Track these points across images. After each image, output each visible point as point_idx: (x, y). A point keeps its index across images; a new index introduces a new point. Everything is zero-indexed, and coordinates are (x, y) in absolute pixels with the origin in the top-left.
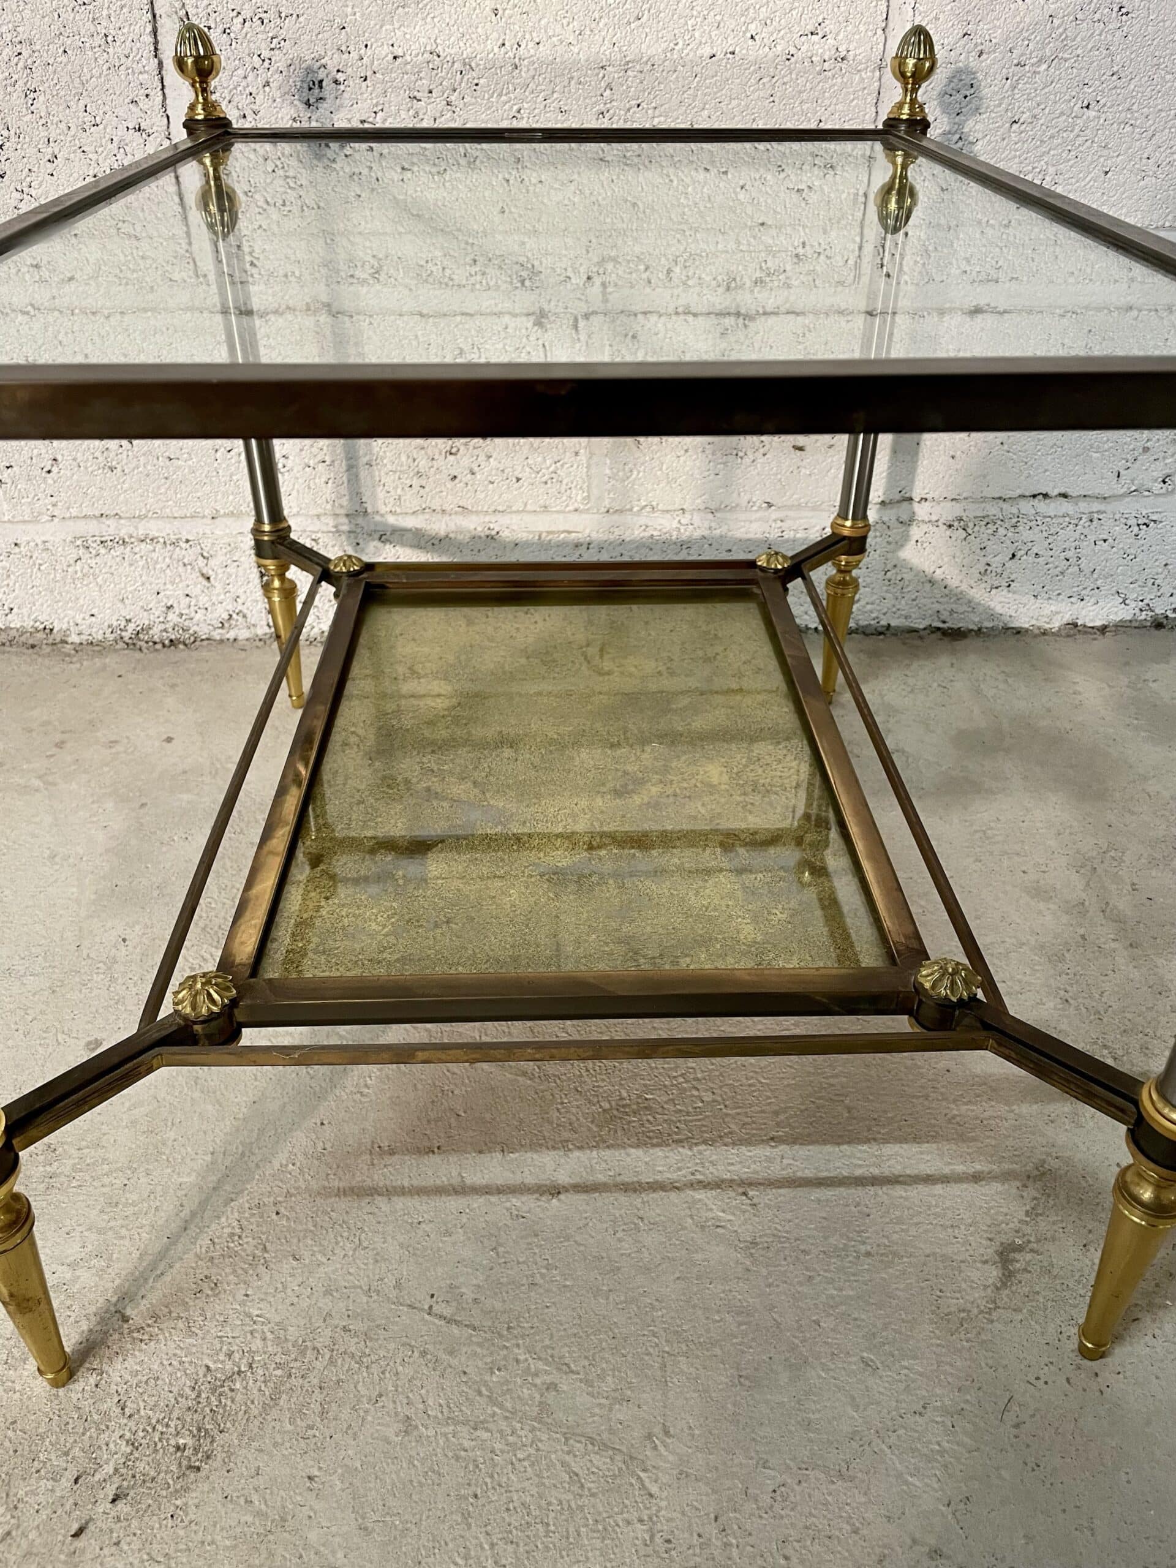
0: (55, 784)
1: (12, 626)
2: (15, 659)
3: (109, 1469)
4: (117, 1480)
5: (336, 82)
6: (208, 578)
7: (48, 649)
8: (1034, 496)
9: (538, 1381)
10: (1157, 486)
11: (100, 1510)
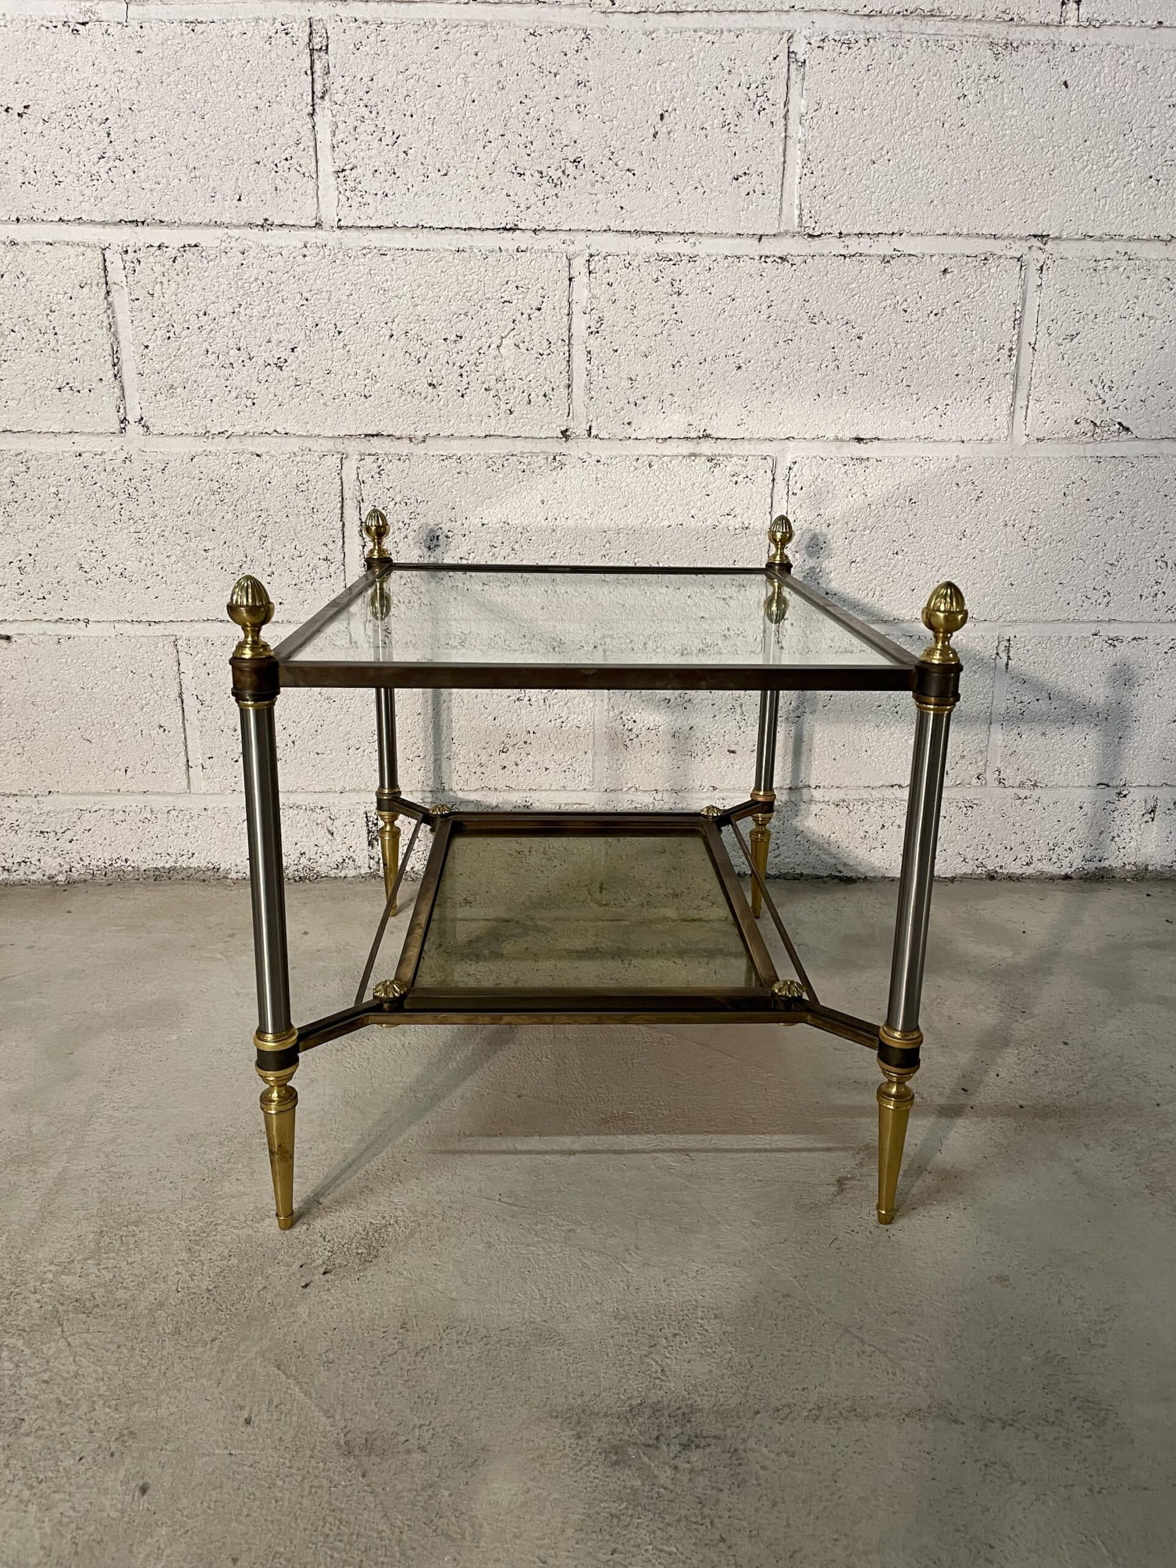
0: (231, 957)
1: (192, 866)
2: (192, 888)
3: (320, 1262)
4: (325, 1267)
5: (447, 537)
6: (332, 833)
7: (215, 883)
8: (892, 786)
9: (563, 1228)
10: (974, 781)
11: (316, 1277)
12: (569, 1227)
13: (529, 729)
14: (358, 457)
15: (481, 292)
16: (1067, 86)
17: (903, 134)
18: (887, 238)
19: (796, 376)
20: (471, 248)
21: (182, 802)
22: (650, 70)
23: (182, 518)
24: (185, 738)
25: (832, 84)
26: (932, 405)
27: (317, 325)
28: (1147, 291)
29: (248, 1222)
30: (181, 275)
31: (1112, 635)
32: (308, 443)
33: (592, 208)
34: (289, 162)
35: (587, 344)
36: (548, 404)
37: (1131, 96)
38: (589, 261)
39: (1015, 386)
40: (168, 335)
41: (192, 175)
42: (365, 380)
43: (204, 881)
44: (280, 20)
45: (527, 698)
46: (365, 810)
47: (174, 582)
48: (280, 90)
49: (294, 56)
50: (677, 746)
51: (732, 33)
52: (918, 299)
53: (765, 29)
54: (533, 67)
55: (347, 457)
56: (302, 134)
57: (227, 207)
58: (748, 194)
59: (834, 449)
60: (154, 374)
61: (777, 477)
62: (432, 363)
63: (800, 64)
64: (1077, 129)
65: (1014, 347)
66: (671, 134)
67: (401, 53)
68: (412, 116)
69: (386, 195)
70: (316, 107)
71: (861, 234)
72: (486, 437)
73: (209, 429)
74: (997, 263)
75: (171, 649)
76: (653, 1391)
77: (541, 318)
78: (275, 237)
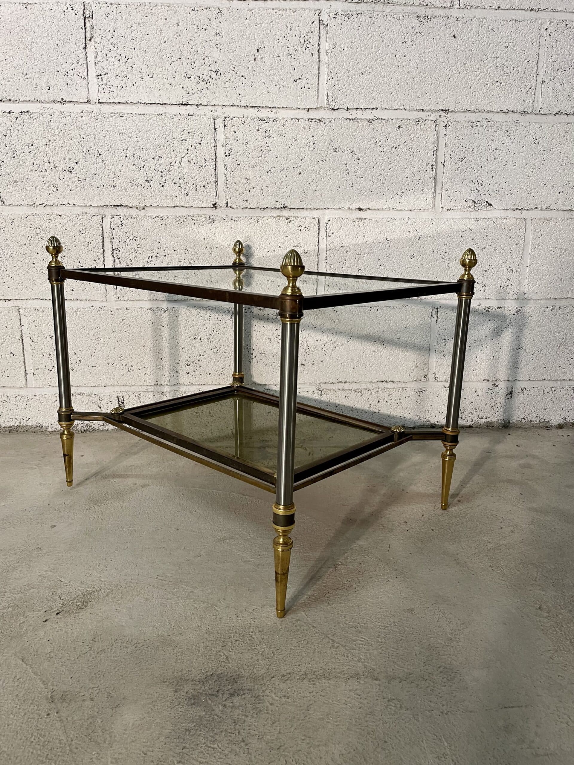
0: (41, 467)
1: (28, 425)
2: (28, 436)
3: (56, 609)
5: (156, 256)
6: (101, 408)
7: (40, 433)
8: (383, 382)
9: (188, 591)
10: (423, 378)
11: (52, 617)
12: (191, 590)
13: (201, 354)
14: (111, 217)
15: (171, 135)
16: (455, 37)
17: (376, 60)
18: (370, 111)
19: (328, 178)
20: (165, 114)
21: (23, 392)
22: (252, 28)
23: (21, 247)
24: (24, 359)
25: (341, 36)
26: (395, 192)
27: (89, 151)
28: (497, 137)
29: (22, 591)
30: (20, 126)
31: (487, 306)
32: (85, 210)
33: (225, 94)
34: (74, 71)
35: (224, 161)
36: (206, 191)
37: (487, 42)
38: (224, 120)
39: (436, 183)
40: (14, 155)
41: (26, 77)
42: (113, 178)
43: (35, 432)
44: (69, 3)
45: (199, 338)
46: (117, 395)
47: (18, 279)
48: (69, 36)
49: (76, 20)
50: (276, 362)
51: (292, 11)
52: (387, 141)
53: (307, 9)
54: (194, 26)
55: (105, 217)
56: (80, 58)
57: (43, 93)
58: (302, 88)
59: (348, 214)
60: (7, 175)
61: (321, 228)
62: (147, 170)
63: (325, 26)
64: (460, 58)
65: (434, 164)
66: (263, 59)
67: (128, 19)
68: (134, 49)
69: (122, 87)
70: (87, 45)
71: (358, 109)
72: (175, 206)
73: (34, 202)
74: (424, 123)
75: (17, 314)
76: (220, 668)
77: (201, 148)
78: (67, 107)
